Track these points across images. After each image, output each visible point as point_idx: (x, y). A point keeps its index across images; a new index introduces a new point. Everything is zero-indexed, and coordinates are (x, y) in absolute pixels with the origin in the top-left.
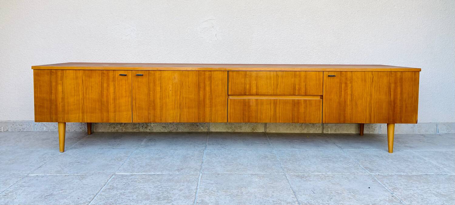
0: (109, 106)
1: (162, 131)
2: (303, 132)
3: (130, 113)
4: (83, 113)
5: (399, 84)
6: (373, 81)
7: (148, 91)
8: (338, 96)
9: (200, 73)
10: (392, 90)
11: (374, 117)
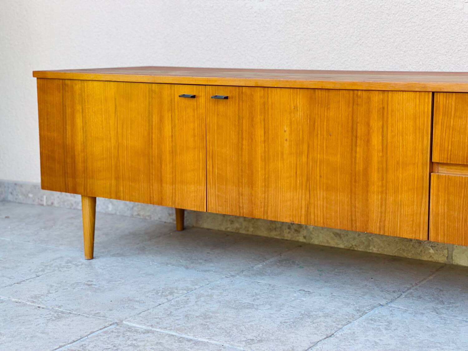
0: (163, 166)
1: (333, 244)
3: (203, 188)
4: (117, 178)
7: (238, 140)
9: (357, 95)
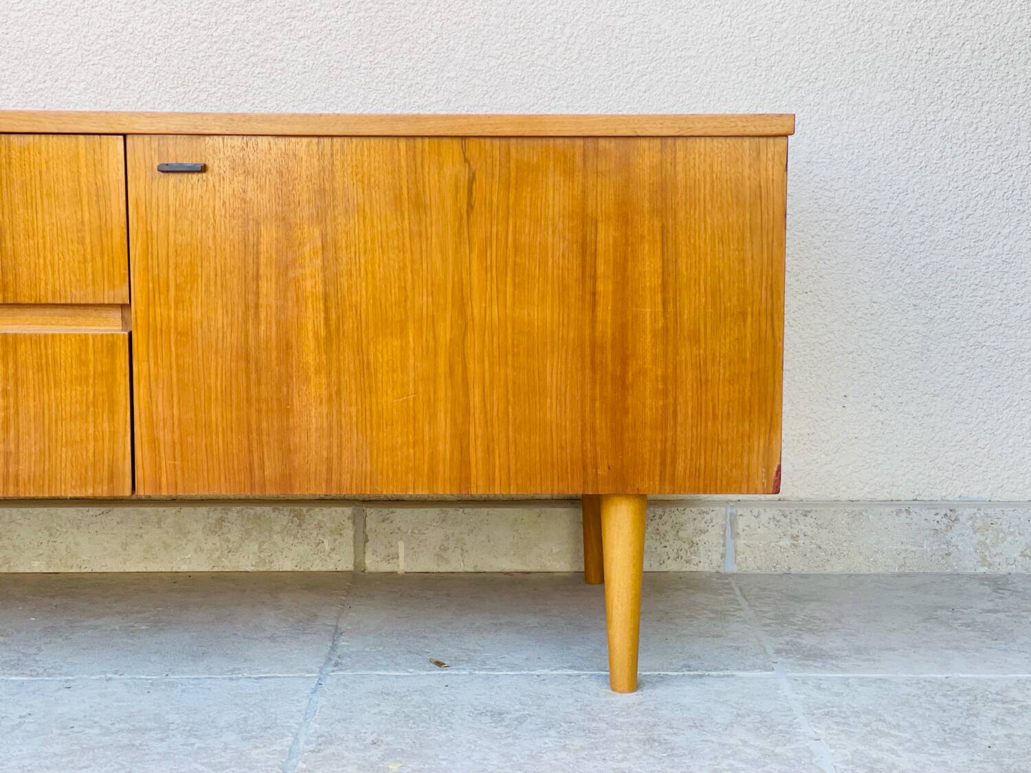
2: (230, 564)
5: (647, 225)
6: (470, 206)
8: (239, 312)
10: (601, 268)
11: (489, 451)
